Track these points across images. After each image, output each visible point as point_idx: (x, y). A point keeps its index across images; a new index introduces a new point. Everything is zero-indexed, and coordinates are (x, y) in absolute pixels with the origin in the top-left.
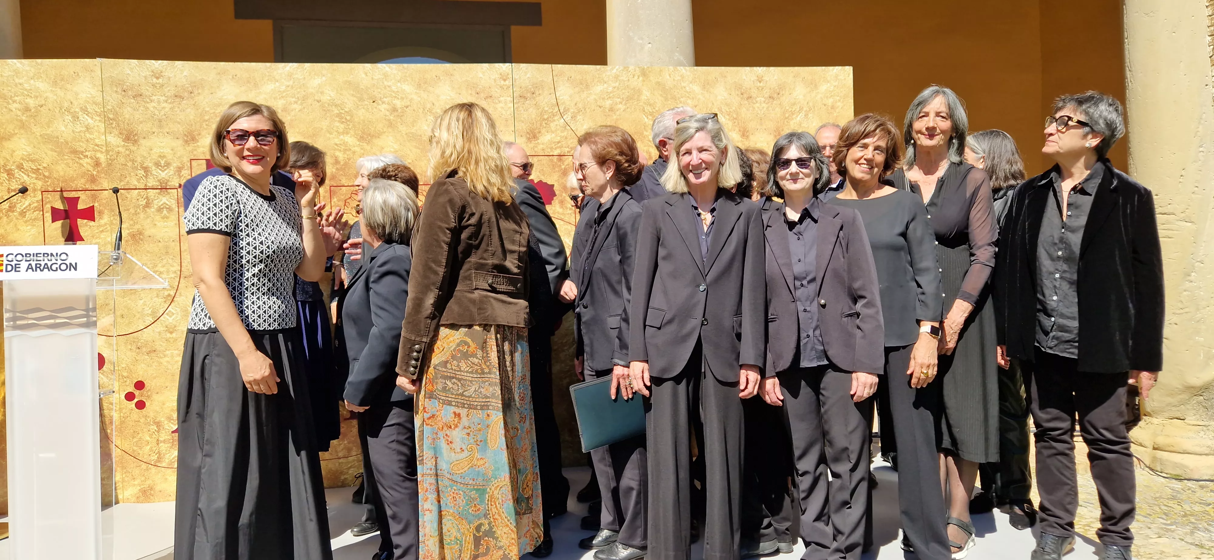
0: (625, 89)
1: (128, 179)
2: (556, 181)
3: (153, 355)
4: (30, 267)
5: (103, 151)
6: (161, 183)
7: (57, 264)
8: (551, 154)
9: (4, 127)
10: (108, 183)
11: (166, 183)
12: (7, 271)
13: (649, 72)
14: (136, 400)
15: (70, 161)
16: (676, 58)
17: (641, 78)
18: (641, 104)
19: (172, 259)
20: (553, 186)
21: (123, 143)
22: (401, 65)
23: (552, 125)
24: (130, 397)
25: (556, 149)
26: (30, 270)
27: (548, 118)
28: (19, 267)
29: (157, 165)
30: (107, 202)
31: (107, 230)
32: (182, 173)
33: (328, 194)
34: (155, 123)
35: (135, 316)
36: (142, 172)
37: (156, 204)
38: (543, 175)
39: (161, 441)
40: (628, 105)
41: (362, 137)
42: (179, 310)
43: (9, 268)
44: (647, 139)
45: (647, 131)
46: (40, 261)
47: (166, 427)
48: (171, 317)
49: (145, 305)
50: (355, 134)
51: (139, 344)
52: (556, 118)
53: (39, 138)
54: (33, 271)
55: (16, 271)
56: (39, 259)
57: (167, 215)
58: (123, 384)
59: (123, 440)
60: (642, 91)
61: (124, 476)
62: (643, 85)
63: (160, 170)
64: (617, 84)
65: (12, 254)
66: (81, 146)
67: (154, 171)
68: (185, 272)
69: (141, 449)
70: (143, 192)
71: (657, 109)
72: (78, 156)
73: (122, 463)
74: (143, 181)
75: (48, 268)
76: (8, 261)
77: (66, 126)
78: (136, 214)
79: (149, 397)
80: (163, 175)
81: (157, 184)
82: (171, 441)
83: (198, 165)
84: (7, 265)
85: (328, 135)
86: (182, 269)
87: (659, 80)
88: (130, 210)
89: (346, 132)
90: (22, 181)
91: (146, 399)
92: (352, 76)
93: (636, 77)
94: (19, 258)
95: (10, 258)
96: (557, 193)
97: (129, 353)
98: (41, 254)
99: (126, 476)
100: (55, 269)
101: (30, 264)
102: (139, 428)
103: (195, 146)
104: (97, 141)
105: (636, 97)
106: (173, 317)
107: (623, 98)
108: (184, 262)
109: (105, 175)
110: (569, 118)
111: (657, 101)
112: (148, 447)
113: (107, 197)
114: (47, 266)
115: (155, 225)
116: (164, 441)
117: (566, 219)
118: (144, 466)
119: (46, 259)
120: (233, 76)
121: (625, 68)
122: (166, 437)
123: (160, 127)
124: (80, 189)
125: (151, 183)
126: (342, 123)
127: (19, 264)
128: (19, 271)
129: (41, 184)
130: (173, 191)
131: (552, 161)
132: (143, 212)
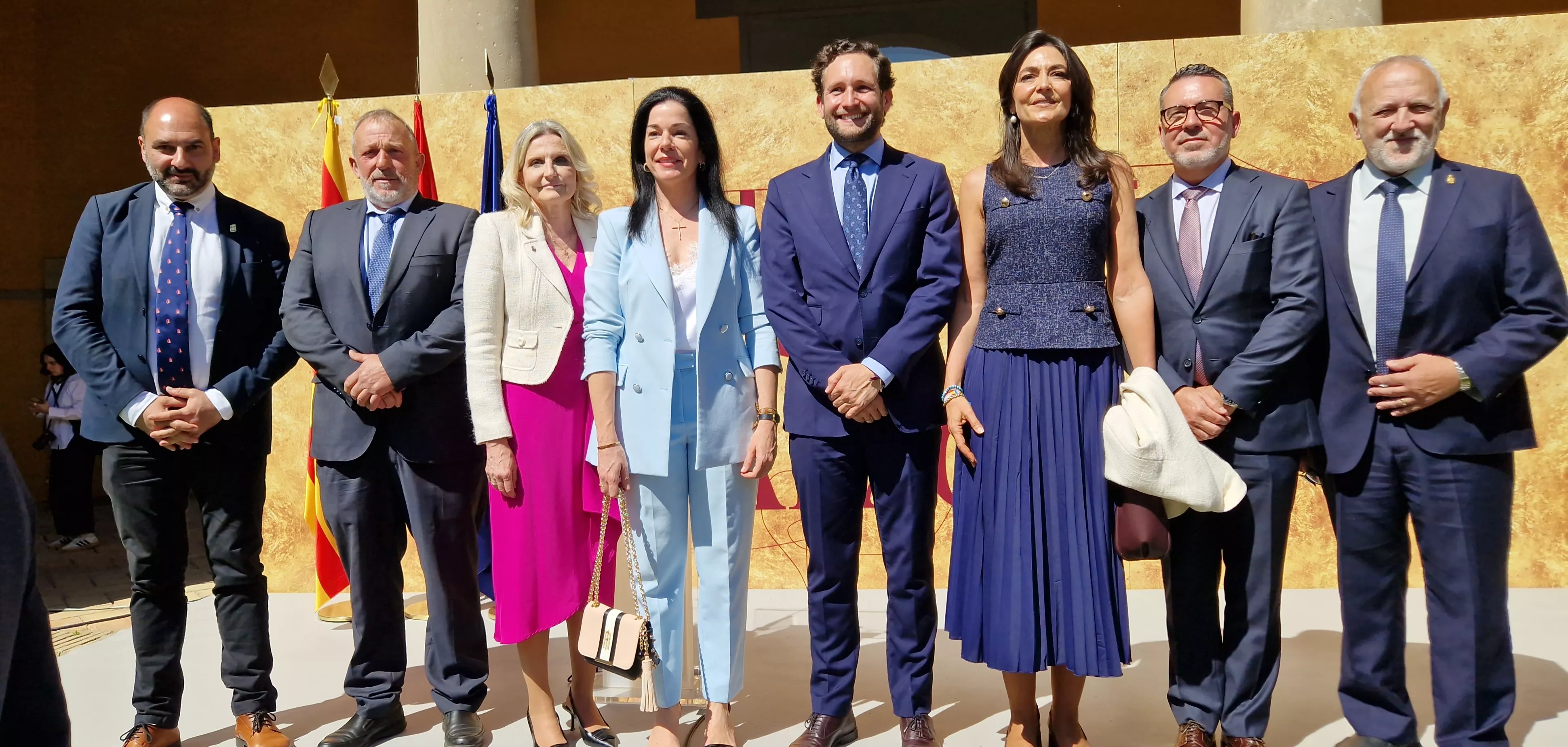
0: (1280, 65)
13: (1320, 37)
16: (1356, 15)
17: (1305, 48)
18: (1304, 84)
22: (969, 57)
40: (1284, 88)
44: (1312, 134)
45: (1312, 123)
60: (1307, 66)
62: (1308, 57)
64: (1269, 59)
71: (1329, 90)
87: (1335, 49)
92: (907, 78)
93: (1298, 47)
105: (1297, 75)
107: (1277, 79)
111: (1329, 78)
120: (770, 88)
121: (1281, 35)
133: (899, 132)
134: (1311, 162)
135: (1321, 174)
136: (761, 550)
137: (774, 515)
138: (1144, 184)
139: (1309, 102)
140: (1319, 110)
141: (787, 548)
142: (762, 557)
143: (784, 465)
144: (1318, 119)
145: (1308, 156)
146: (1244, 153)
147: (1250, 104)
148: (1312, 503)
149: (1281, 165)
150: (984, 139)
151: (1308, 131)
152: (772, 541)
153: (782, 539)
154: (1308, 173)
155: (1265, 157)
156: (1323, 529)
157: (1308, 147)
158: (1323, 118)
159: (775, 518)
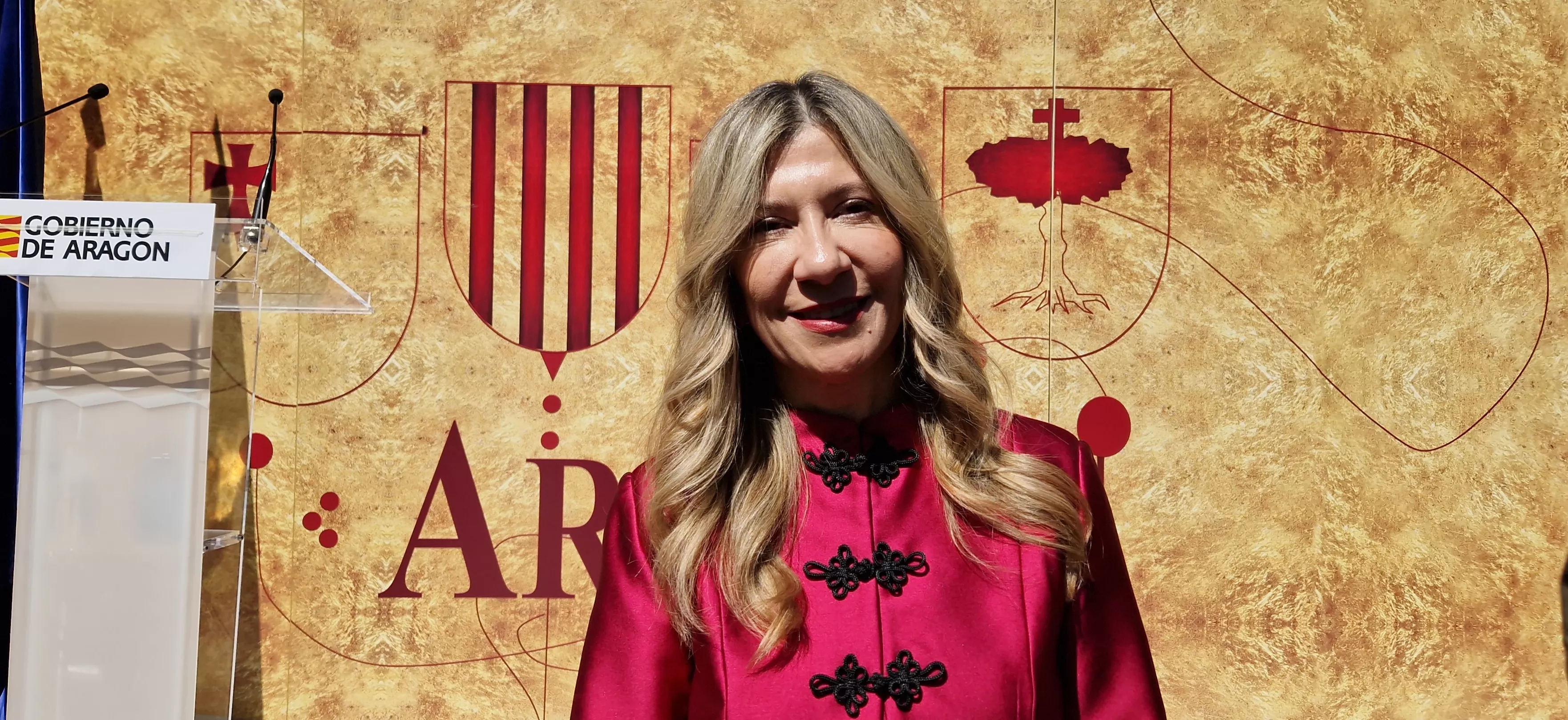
1: (336, 114)
2: (1132, 141)
3: (357, 445)
4: (72, 248)
5: (298, 60)
6: (392, 124)
7: (128, 243)
8: (1126, 85)
9: (138, 13)
10: (303, 121)
11: (402, 125)
12: (25, 255)
14: (321, 529)
15: (241, 79)
19: (403, 267)
20: (1126, 151)
21: (332, 47)
23: (1131, 25)
24: (311, 521)
25: (1136, 75)
26: (72, 256)
27: (1124, 12)
28: (51, 248)
29: (388, 89)
30: (298, 155)
31: (293, 207)
32: (430, 107)
33: (685, 156)
34: (390, 11)
35: (331, 370)
36: (362, 103)
37: (382, 162)
38: (1108, 128)
39: (359, 611)
41: (755, 47)
42: (407, 363)
43: (31, 248)
44: (1333, 58)
45: (1334, 42)
46: (96, 235)
47: (370, 584)
48: (392, 375)
49: (350, 350)
50: (744, 40)
51: (335, 423)
52: (1141, 12)
53: (194, 35)
54: (79, 257)
55: (43, 256)
56: (92, 230)
57: (400, 183)
58: (302, 497)
59: (294, 603)
61: (291, 671)
63: (392, 99)
65: (40, 218)
66: (260, 51)
67: (383, 101)
68: (423, 294)
69: (323, 622)
70: (360, 140)
72: (255, 69)
73: (289, 645)
74: (361, 119)
75: (109, 252)
76: (29, 232)
77: (239, 14)
78: (346, 179)
79: (344, 524)
80: (397, 109)
81: (387, 124)
82: (377, 612)
83: (459, 92)
84: (26, 241)
85: (693, 42)
86: (419, 286)
88: (337, 173)
89: (726, 37)
90: (161, 111)
91: (339, 529)
94: (53, 226)
95: (34, 225)
96: (1133, 165)
97: (315, 439)
98: (97, 219)
99: (295, 672)
100: (124, 256)
101: (74, 242)
102: (323, 583)
103: (455, 58)
104: (288, 41)
106: (397, 376)
108: (423, 274)
109: (299, 105)
110: (1169, 11)
112: (337, 620)
113: (299, 145)
114: (109, 247)
115: (377, 201)
116: (365, 612)
117: (1149, 219)
118: (326, 656)
119: (107, 232)
122: (369, 604)
123: (398, 19)
124: (256, 130)
125: (376, 122)
126: (720, 19)
127: (52, 241)
128: (51, 257)
129: (191, 119)
130: (412, 139)
131: (1126, 99)
132: (357, 176)
133: (728, 11)
134: (1330, 100)
135: (1344, 118)
136: (472, 664)
137: (496, 608)
138: (1089, 115)
139: (1330, 10)
140: (1344, 23)
141: (513, 663)
142: (472, 676)
143: (519, 525)
144: (1342, 37)
145: (1326, 90)
146: (1234, 80)
147: (1246, 7)
148: (1318, 613)
149: (1287, 101)
150: (856, 31)
151: (1327, 54)
152: (489, 649)
153: (507, 646)
154: (1324, 116)
155: (1265, 87)
156: (1333, 653)
157: (1326, 77)
158: (1349, 36)
159: (497, 612)
